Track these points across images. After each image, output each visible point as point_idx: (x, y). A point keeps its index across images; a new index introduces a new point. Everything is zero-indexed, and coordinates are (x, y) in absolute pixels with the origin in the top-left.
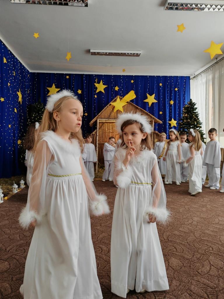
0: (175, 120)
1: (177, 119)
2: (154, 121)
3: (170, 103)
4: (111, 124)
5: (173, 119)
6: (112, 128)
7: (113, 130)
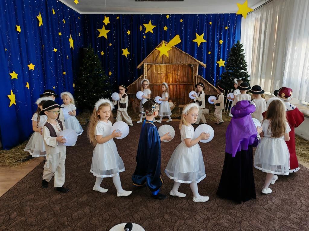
3: (219, 43)
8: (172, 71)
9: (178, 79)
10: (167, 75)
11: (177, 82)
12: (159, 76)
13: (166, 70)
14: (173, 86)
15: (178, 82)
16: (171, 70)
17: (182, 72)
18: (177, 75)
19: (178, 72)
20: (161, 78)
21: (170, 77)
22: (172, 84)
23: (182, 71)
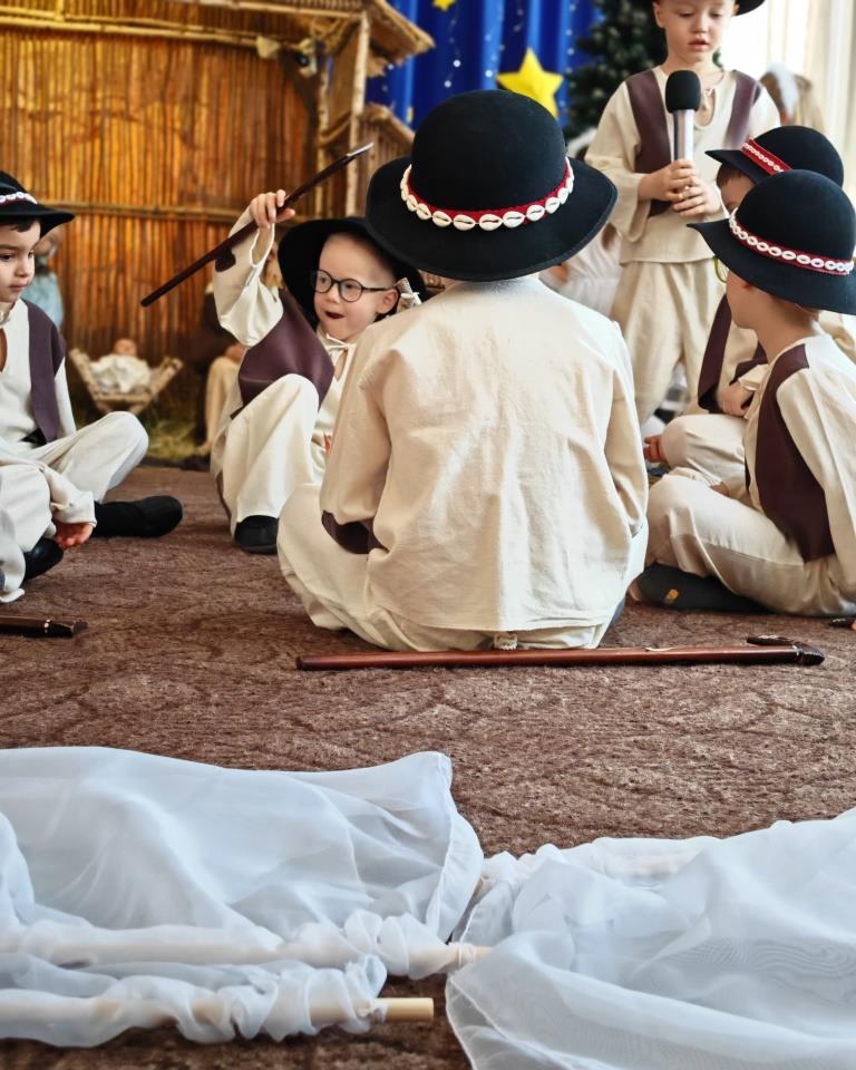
0: (549, 64)
1: (563, 62)
2: (365, 25)
4: (28, 46)
5: (531, 60)
6: (41, 83)
7: (46, 100)
8: (143, 105)
9: (188, 170)
10: (95, 132)
11: (186, 197)
12: (24, 131)
13: (92, 90)
14: (153, 233)
15: (192, 199)
16: (134, 92)
17: (223, 121)
18: (188, 139)
19: (192, 117)
20: (41, 148)
21: (126, 148)
22: (141, 217)
23: (225, 111)
